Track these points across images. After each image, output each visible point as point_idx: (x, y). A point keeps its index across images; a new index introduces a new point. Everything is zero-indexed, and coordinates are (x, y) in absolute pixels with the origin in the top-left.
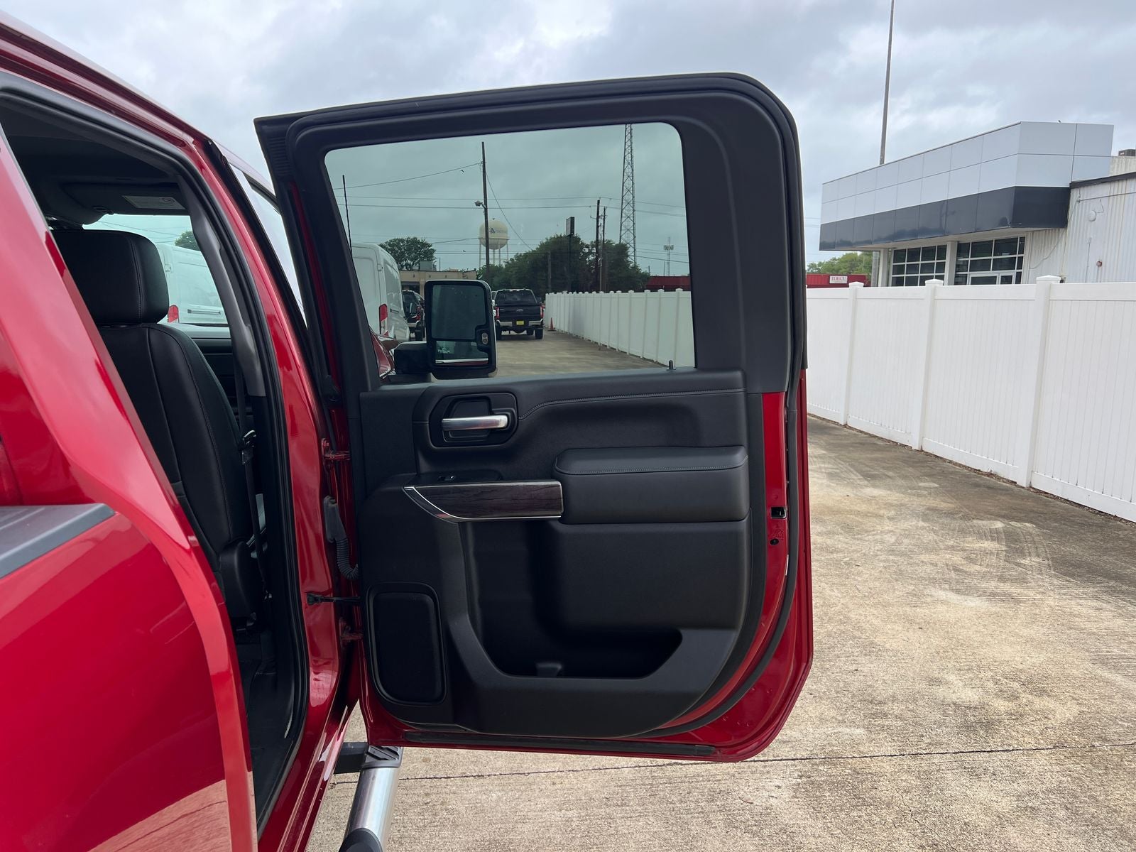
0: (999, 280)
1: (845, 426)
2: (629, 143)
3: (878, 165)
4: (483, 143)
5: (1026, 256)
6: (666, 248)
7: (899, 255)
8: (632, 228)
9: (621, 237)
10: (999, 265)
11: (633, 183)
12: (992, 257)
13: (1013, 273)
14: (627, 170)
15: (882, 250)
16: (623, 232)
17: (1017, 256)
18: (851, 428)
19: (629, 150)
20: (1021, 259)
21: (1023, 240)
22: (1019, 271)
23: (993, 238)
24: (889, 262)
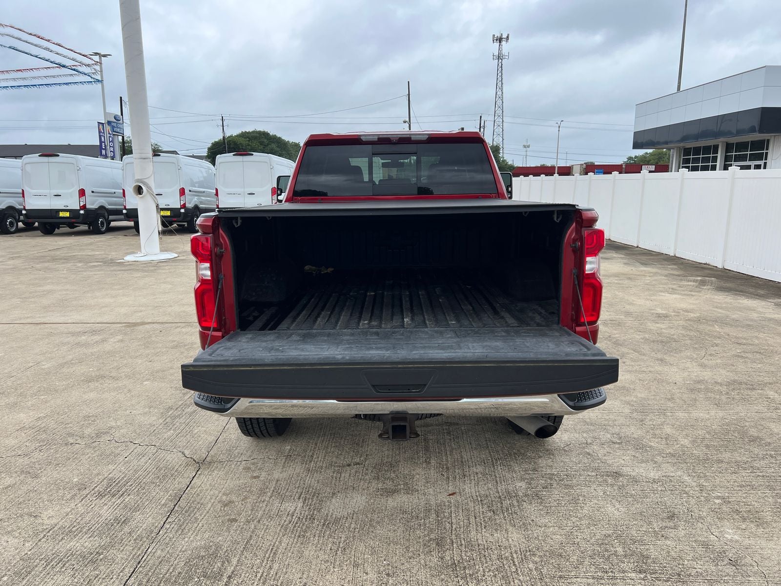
0: (753, 167)
1: (637, 247)
2: (500, 74)
3: (676, 92)
4: (409, 82)
5: (770, 152)
6: (525, 146)
7: (687, 151)
8: (502, 133)
9: (493, 139)
10: (753, 157)
11: (503, 102)
12: (749, 153)
13: (762, 163)
14: (498, 93)
15: (676, 149)
16: (495, 136)
17: (765, 151)
18: (640, 248)
19: (500, 79)
20: (767, 153)
21: (768, 141)
22: (766, 161)
23: (750, 140)
24: (680, 157)
